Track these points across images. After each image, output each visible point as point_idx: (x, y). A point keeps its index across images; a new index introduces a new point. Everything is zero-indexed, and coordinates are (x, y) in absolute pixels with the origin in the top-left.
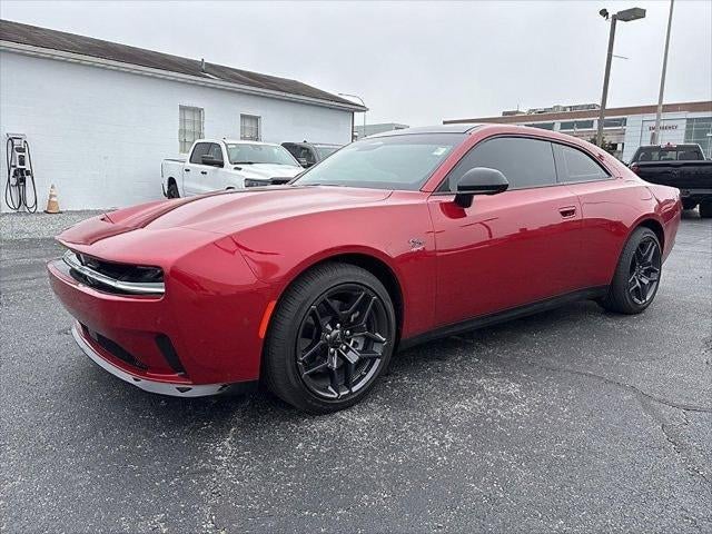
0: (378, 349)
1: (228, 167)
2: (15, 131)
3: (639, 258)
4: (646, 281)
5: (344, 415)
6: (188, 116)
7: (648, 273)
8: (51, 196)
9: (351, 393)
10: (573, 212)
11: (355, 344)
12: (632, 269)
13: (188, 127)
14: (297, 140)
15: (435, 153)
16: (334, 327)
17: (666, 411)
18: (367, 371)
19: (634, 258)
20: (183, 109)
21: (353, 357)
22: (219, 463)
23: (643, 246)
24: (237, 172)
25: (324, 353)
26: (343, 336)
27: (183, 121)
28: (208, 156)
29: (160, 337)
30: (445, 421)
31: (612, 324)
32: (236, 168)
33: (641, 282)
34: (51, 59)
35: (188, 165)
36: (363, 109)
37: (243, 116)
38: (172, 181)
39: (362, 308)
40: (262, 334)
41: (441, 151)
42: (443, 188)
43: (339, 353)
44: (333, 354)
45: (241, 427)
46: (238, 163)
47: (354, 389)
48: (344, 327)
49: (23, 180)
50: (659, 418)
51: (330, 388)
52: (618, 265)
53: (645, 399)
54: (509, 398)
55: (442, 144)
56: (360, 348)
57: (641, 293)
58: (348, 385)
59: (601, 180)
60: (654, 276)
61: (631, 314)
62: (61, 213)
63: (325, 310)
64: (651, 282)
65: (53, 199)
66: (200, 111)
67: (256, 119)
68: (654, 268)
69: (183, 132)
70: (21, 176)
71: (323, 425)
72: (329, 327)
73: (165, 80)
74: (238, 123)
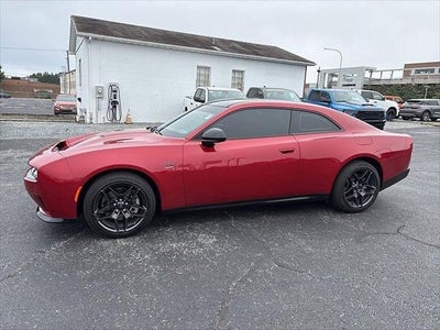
2: (113, 81)
4: (363, 194)
6: (202, 72)
9: (125, 231)
10: (292, 151)
13: (202, 78)
15: (206, 118)
20: (199, 67)
23: (358, 173)
27: (199, 75)
33: (359, 194)
34: (132, 44)
35: (193, 101)
36: (313, 64)
37: (233, 71)
40: (76, 200)
41: (209, 117)
43: (120, 212)
47: (127, 230)
48: (125, 201)
49: (115, 107)
57: (356, 201)
58: (124, 227)
62: (132, 123)
64: (368, 195)
65: (129, 116)
66: (209, 68)
67: (242, 72)
69: (198, 81)
70: (114, 104)
72: (116, 200)
73: (190, 51)
74: (231, 75)
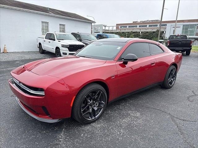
0: (102, 106)
1: (57, 41)
3: (171, 74)
4: (172, 80)
5: (93, 124)
6: (44, 24)
7: (173, 77)
8: (4, 48)
9: (95, 118)
10: (154, 63)
11: (96, 104)
12: (169, 77)
13: (44, 28)
14: (76, 32)
15: (117, 49)
16: (91, 101)
17: (178, 121)
18: (99, 112)
19: (169, 74)
20: (42, 22)
21: (96, 109)
22: (60, 141)
23: (172, 70)
24: (59, 42)
25: (88, 108)
26: (93, 103)
27: (43, 26)
28: (50, 37)
29: (43, 107)
30: (121, 126)
31: (163, 92)
32: (59, 41)
33: (171, 80)
35: (45, 39)
36: (94, 22)
37: (60, 24)
38: (40, 44)
39: (98, 95)
40: (72, 105)
41: (119, 48)
42: (120, 59)
43: (92, 108)
44: (90, 108)
45: (66, 129)
46: (59, 39)
47: (96, 117)
48: (93, 100)
50: (176, 124)
51: (90, 117)
52: (166, 76)
53: (172, 117)
54: (137, 117)
55: (119, 45)
56: (97, 105)
57: (171, 83)
58: (95, 116)
59: (162, 53)
60: (174, 78)
61: (168, 89)
62: (7, 53)
63: (88, 96)
64: (174, 80)
65: (5, 49)
66: (48, 23)
67: (64, 25)
68: (174, 76)
69: (43, 29)
71: (88, 128)
72: (89, 101)
73: (37, 14)
74: (59, 26)
